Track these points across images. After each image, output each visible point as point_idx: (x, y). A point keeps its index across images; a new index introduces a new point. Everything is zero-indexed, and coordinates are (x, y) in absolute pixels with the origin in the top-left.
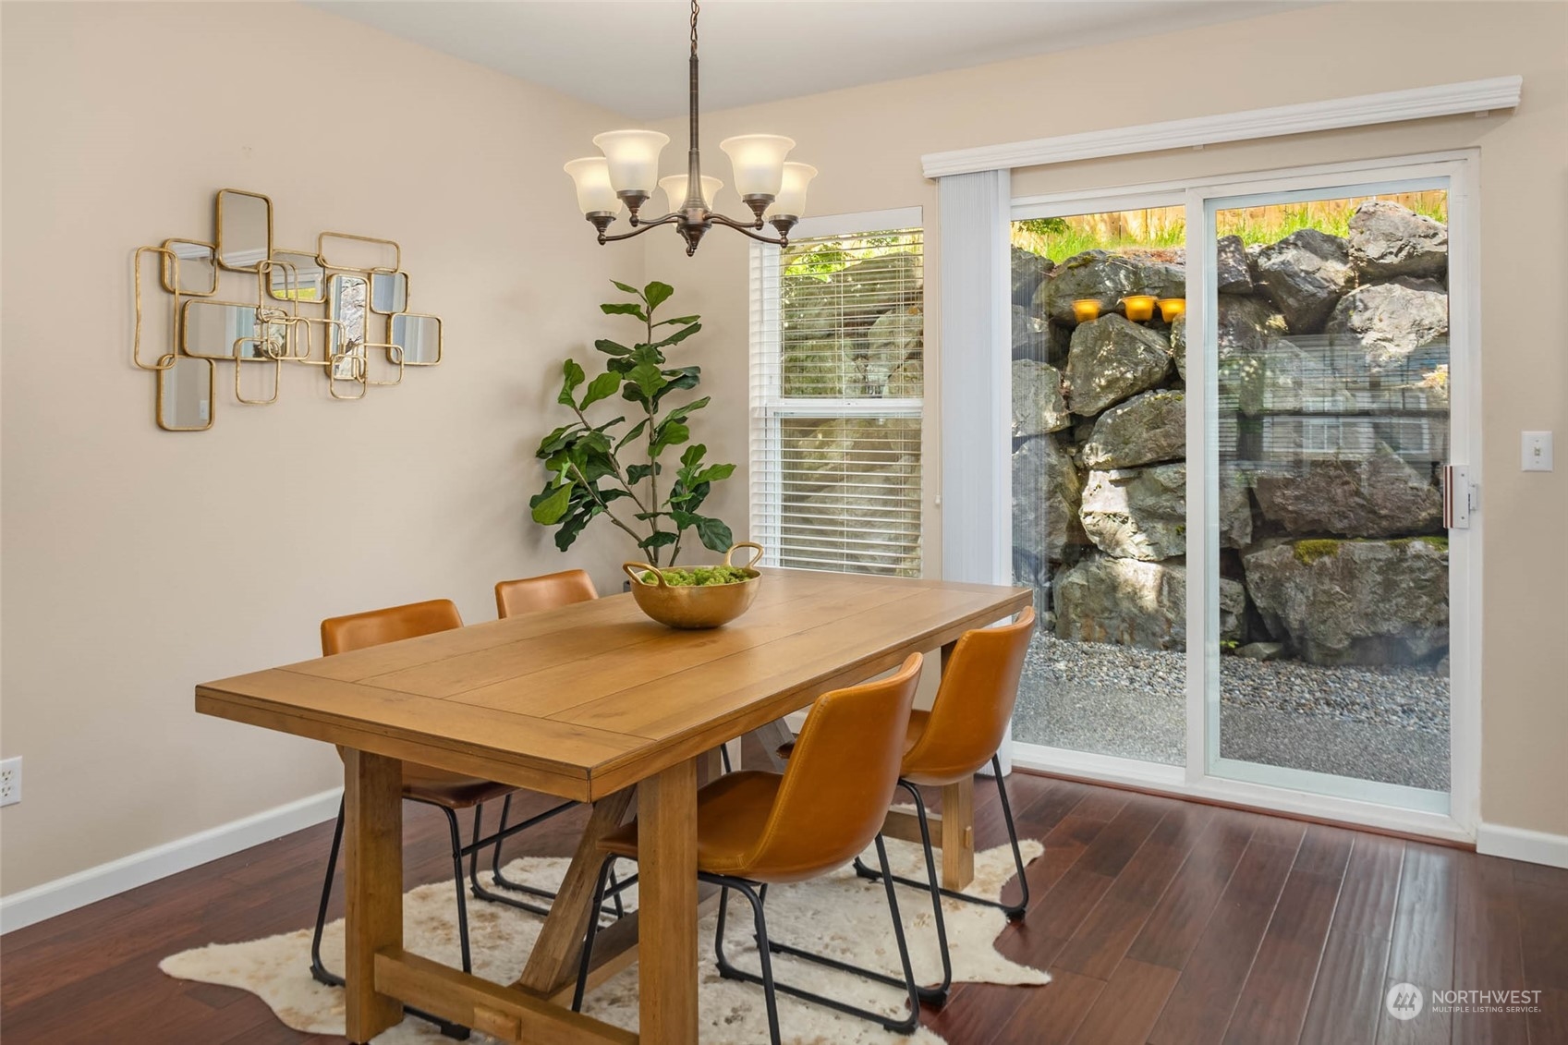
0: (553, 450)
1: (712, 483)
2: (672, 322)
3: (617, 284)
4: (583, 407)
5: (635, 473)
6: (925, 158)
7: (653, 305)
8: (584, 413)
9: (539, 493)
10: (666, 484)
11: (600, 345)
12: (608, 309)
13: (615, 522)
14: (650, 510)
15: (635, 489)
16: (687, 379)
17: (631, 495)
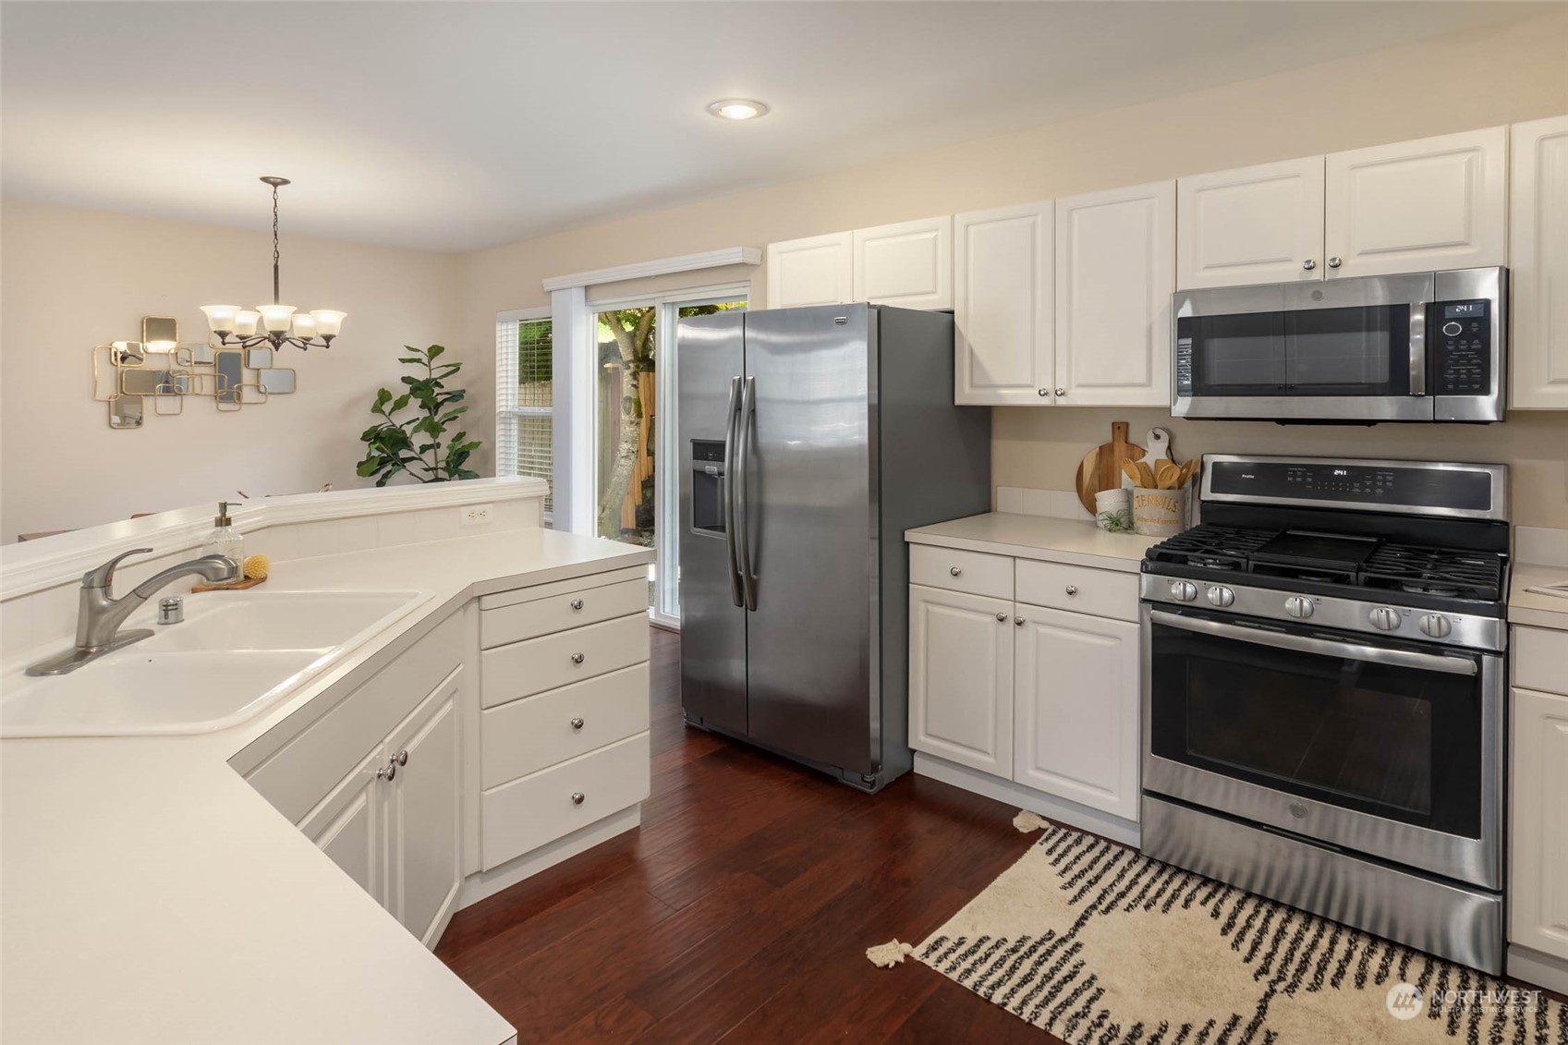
0: (372, 436)
1: (471, 451)
2: (447, 366)
3: (408, 347)
4: (390, 414)
5: (424, 449)
6: (544, 281)
7: (431, 358)
8: (390, 417)
9: (364, 459)
10: (443, 452)
11: (404, 379)
12: (403, 361)
13: (411, 474)
14: (433, 465)
15: (423, 456)
16: (456, 396)
17: (421, 460)
